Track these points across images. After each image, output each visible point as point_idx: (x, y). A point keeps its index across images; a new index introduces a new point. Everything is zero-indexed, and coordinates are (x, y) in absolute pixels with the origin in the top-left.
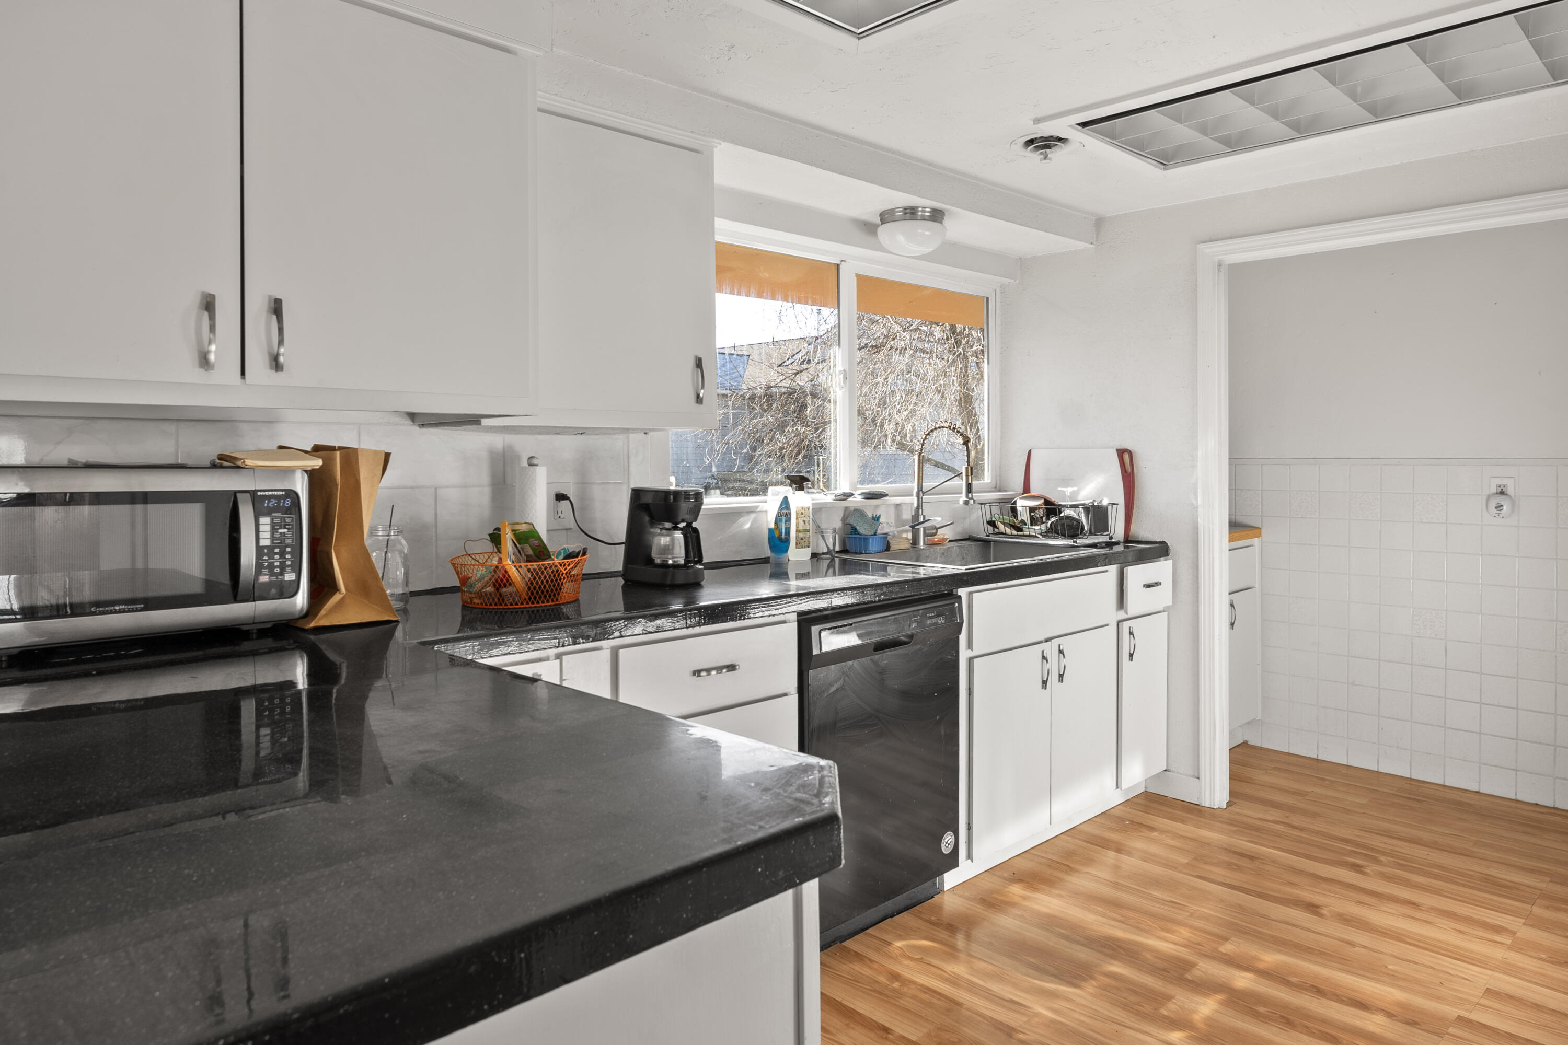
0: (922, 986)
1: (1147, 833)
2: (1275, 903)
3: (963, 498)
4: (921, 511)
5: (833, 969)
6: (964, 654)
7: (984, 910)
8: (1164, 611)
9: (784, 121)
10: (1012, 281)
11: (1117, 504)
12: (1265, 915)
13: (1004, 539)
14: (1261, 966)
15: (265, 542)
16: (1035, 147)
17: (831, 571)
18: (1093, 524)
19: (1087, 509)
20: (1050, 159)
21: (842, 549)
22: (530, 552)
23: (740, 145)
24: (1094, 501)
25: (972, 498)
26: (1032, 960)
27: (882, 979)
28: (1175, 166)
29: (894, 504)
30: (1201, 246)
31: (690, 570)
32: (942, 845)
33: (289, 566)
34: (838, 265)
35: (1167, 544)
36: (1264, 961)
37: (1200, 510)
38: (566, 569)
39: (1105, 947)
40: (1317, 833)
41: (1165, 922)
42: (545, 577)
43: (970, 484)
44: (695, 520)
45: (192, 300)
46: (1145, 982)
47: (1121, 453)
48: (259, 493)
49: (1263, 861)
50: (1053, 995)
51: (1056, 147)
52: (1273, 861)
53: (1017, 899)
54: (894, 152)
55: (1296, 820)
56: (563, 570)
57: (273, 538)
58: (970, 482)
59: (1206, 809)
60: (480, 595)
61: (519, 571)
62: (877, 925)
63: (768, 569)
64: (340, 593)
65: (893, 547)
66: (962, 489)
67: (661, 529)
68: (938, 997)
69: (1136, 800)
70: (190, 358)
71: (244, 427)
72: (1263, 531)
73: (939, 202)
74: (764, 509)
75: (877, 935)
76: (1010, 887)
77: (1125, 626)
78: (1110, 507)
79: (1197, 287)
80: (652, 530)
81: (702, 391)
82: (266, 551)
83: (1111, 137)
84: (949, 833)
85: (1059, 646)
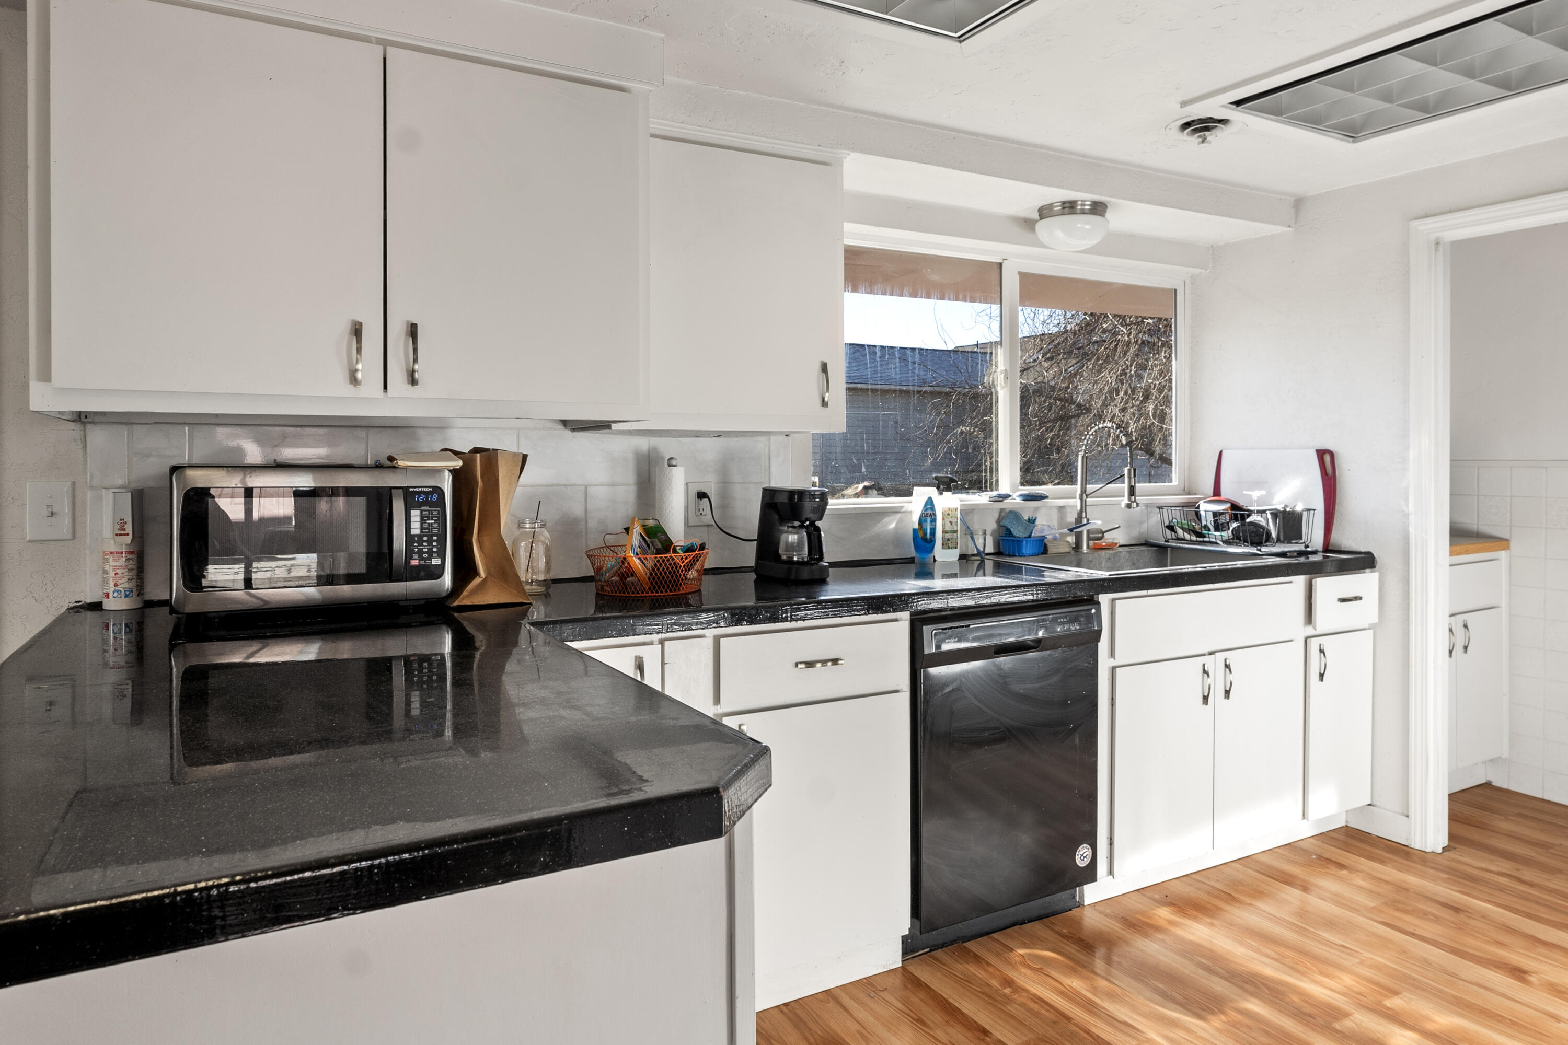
0: (1034, 995)
1: (1334, 870)
2: (1471, 961)
3: (1125, 500)
4: (1084, 514)
5: (947, 966)
6: (1104, 664)
7: (1123, 929)
8: (1369, 629)
9: (918, 126)
10: (1203, 271)
11: (1314, 510)
12: (1455, 974)
13: (1181, 545)
14: (1430, 1026)
15: (415, 531)
16: (1193, 130)
17: (981, 572)
18: (1282, 530)
19: (1275, 514)
20: (1209, 142)
21: (997, 551)
22: (659, 546)
23: (870, 154)
24: (1286, 506)
25: (1135, 501)
26: (1160, 986)
27: (995, 983)
28: (1366, 137)
29: (1056, 507)
30: (1414, 223)
31: (815, 567)
32: (1077, 857)
33: (435, 552)
34: (1001, 264)
35: (1373, 555)
36: (1435, 1022)
37: (1412, 518)
38: (683, 562)
39: (1247, 983)
40: (1551, 891)
41: (1325, 965)
42: (664, 569)
43: (1132, 486)
44: (820, 519)
45: (343, 328)
46: (1283, 1025)
47: (1321, 454)
48: (411, 489)
49: (1470, 915)
50: (1174, 1024)
51: (1217, 128)
52: (1484, 917)
53: (1162, 923)
54: (1041, 147)
55: (1528, 874)
56: (681, 564)
57: (422, 528)
58: (1133, 484)
59: (1415, 851)
60: (609, 583)
61: (643, 563)
62: (1004, 931)
63: (913, 568)
64: (480, 577)
65: (1051, 550)
66: (1124, 493)
67: (788, 527)
68: (1048, 1008)
69: (1333, 834)
70: (342, 376)
71: (421, 432)
72: (1513, 544)
73: (1096, 194)
74: (909, 510)
75: (1001, 940)
76: (1159, 909)
77: (1314, 644)
78: (1305, 514)
79: (1409, 270)
80: (782, 528)
81: (827, 395)
82: (416, 539)
83: (1276, 112)
84: (1085, 845)
85: (1226, 660)
